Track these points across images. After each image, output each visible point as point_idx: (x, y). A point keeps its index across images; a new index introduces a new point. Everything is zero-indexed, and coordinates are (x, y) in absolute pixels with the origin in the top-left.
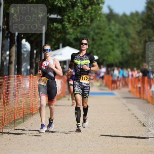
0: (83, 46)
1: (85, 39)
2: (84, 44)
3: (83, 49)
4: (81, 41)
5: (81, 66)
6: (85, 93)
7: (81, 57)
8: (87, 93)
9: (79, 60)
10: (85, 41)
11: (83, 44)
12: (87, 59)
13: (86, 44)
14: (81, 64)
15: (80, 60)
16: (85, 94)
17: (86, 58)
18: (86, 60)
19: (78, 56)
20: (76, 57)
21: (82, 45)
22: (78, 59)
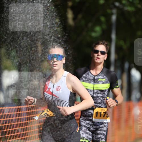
0: (98, 55)
1: (102, 44)
2: (99, 53)
3: (98, 61)
4: (95, 46)
5: (94, 93)
6: (99, 136)
7: (95, 76)
8: (103, 137)
9: (90, 82)
10: (101, 48)
11: (97, 52)
12: (106, 82)
13: (103, 53)
14: (94, 90)
15: (93, 83)
16: (99, 138)
17: (104, 80)
18: (103, 83)
19: (88, 74)
20: (84, 75)
21: (96, 55)
22: (87, 81)
